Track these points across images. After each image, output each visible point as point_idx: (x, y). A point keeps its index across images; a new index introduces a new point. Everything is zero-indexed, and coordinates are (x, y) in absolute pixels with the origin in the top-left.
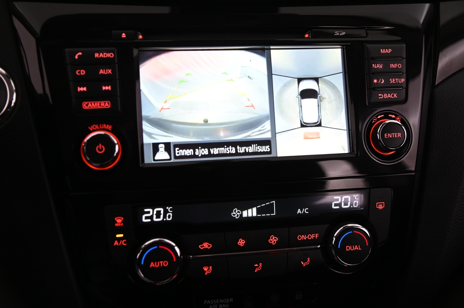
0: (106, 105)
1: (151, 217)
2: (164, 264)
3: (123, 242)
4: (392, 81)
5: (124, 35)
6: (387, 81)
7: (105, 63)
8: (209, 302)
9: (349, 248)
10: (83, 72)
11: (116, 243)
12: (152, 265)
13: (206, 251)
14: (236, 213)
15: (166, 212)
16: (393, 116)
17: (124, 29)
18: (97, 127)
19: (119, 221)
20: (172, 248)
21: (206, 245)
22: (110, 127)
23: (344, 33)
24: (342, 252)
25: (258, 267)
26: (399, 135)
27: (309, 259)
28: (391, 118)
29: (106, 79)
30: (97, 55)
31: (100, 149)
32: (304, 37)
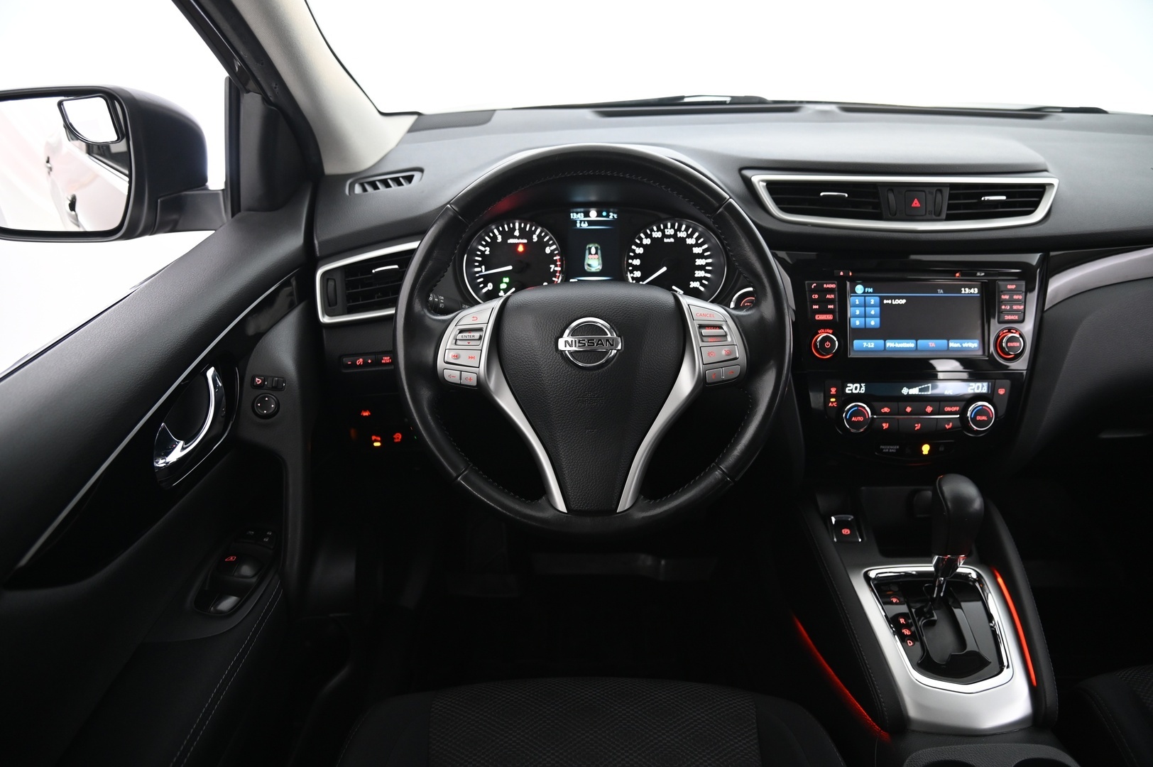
0: (830, 317)
1: (852, 390)
2: (861, 419)
3: (835, 404)
4: (1015, 307)
5: (842, 273)
6: (1011, 307)
7: (830, 291)
8: (883, 447)
9: (979, 418)
10: (816, 296)
11: (830, 404)
12: (853, 419)
13: (885, 414)
14: (905, 391)
15: (861, 387)
16: (1014, 331)
17: (841, 270)
18: (823, 331)
19: (833, 391)
20: (864, 408)
21: (886, 410)
22: (831, 331)
23: (983, 274)
24: (974, 420)
25: (918, 426)
26: (1018, 344)
27: (951, 424)
28: (1012, 333)
29: (831, 301)
30: (825, 286)
31: (828, 345)
32: (955, 276)
